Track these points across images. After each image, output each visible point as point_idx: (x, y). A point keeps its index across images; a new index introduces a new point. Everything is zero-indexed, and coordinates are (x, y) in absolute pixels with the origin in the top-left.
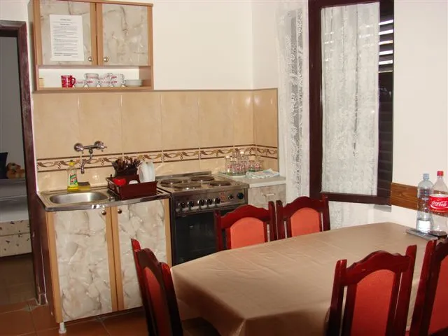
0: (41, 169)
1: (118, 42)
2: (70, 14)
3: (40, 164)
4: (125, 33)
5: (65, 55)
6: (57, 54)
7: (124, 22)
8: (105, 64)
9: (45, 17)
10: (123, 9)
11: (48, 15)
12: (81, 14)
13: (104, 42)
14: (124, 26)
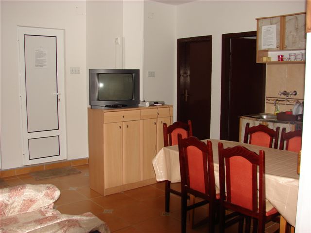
0: (268, 102)
1: (293, 36)
2: (271, 24)
3: (267, 99)
4: (297, 31)
5: (268, 45)
6: (264, 45)
7: (296, 24)
8: (285, 49)
9: (260, 28)
10: (296, 17)
11: (261, 27)
12: (276, 24)
13: (286, 37)
14: (297, 27)
